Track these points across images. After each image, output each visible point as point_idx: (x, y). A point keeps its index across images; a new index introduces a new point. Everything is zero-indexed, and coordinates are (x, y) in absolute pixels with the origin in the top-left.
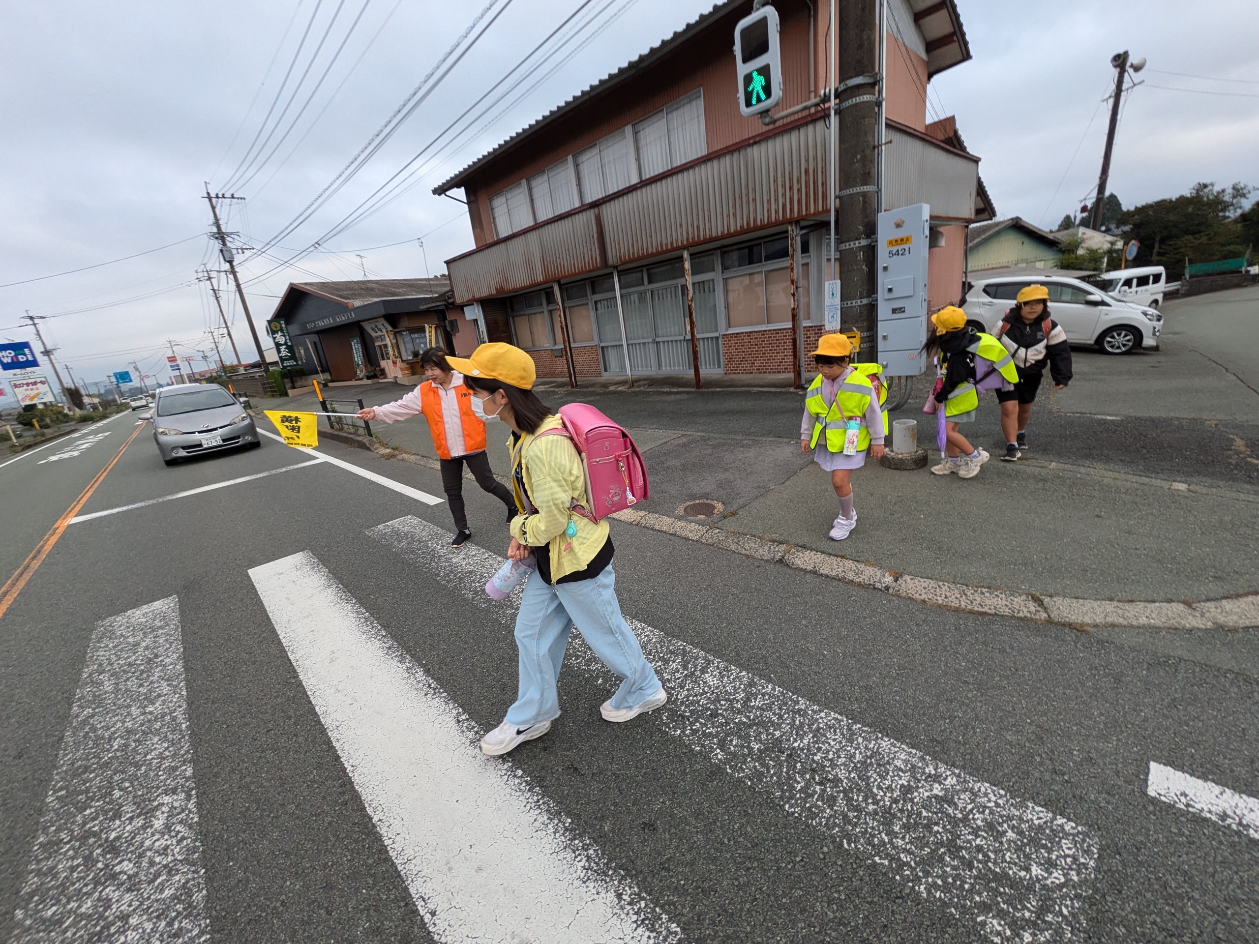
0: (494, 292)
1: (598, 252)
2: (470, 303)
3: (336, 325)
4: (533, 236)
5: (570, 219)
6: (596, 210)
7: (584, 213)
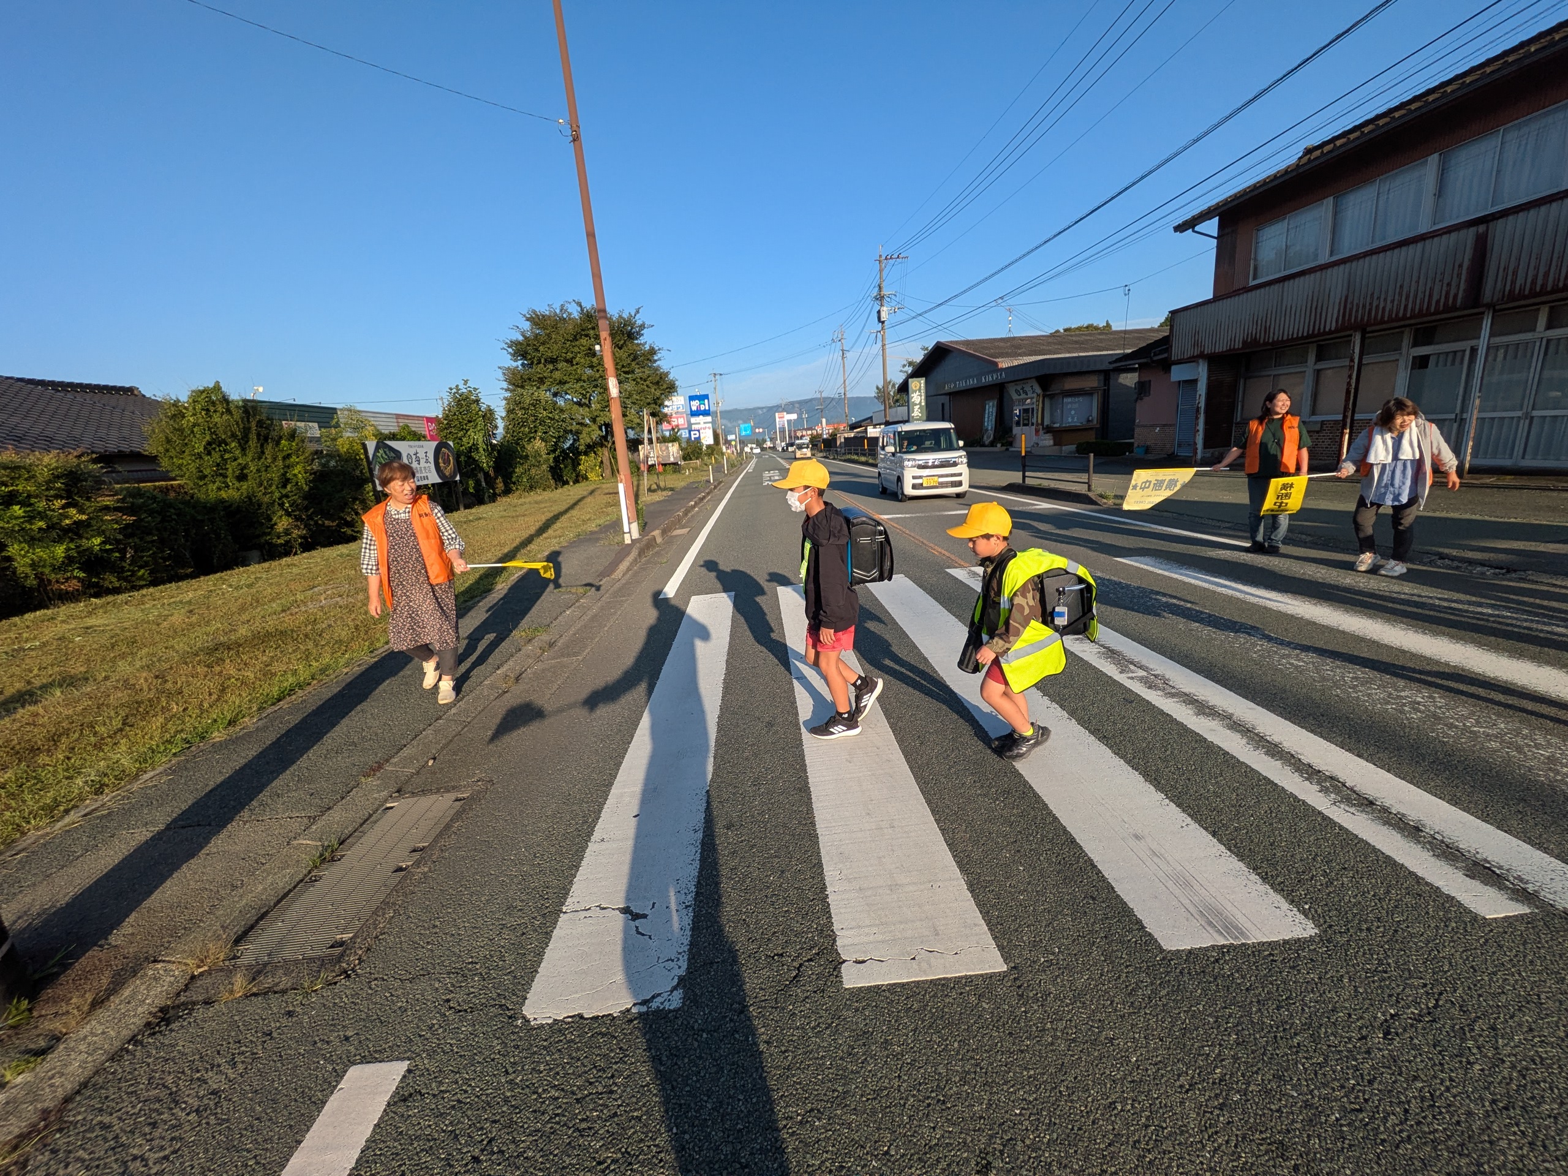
0: (1238, 345)
1: (1462, 286)
2: (1193, 359)
3: (980, 385)
4: (1339, 272)
5: (1420, 245)
6: (1482, 228)
7: (1454, 235)
